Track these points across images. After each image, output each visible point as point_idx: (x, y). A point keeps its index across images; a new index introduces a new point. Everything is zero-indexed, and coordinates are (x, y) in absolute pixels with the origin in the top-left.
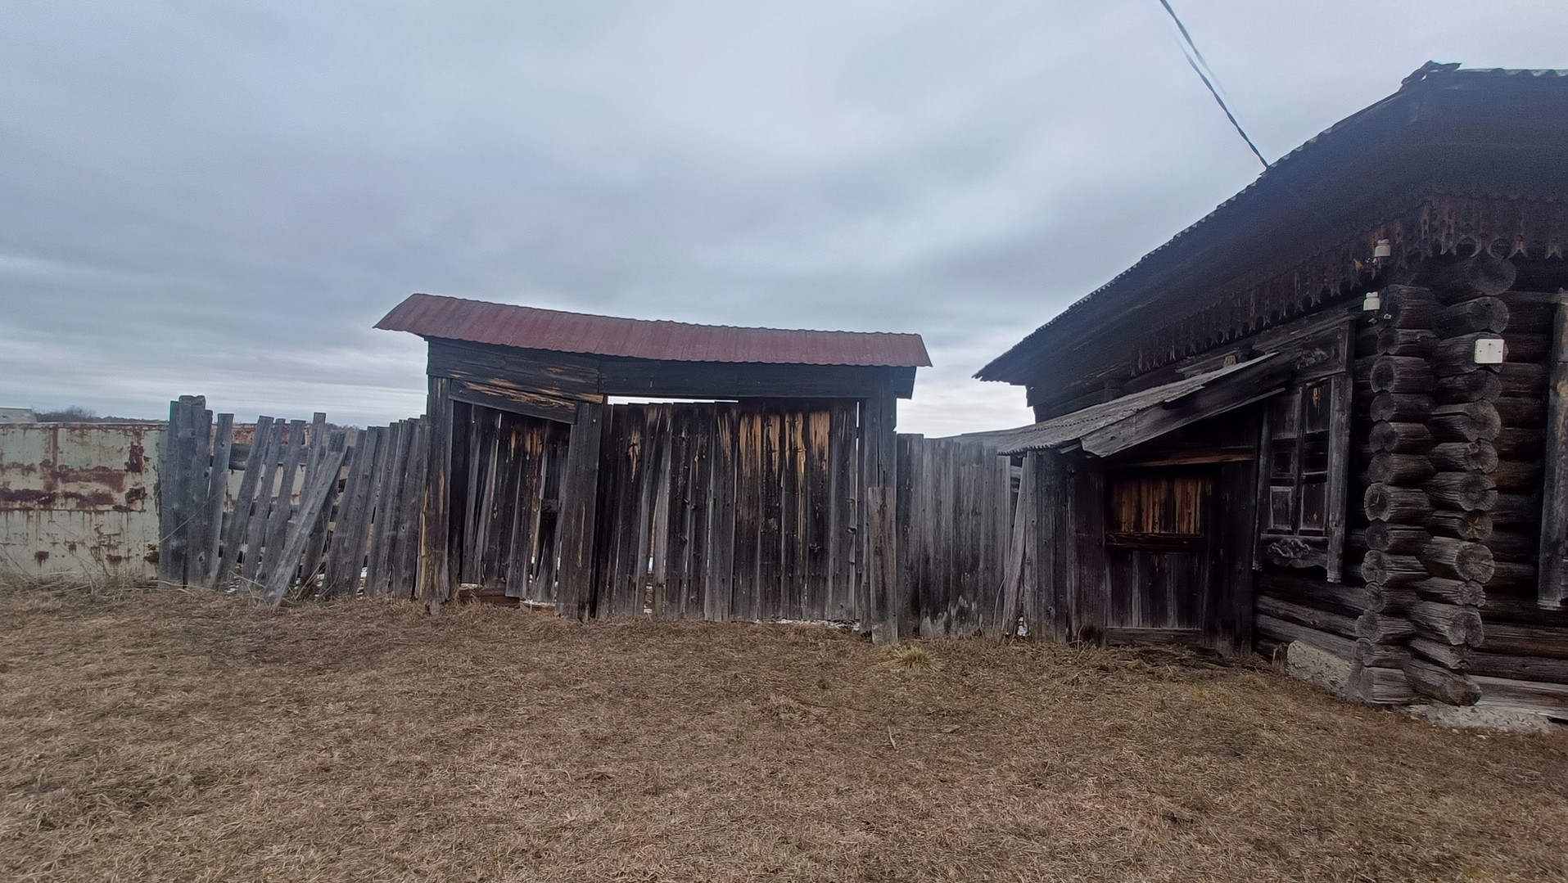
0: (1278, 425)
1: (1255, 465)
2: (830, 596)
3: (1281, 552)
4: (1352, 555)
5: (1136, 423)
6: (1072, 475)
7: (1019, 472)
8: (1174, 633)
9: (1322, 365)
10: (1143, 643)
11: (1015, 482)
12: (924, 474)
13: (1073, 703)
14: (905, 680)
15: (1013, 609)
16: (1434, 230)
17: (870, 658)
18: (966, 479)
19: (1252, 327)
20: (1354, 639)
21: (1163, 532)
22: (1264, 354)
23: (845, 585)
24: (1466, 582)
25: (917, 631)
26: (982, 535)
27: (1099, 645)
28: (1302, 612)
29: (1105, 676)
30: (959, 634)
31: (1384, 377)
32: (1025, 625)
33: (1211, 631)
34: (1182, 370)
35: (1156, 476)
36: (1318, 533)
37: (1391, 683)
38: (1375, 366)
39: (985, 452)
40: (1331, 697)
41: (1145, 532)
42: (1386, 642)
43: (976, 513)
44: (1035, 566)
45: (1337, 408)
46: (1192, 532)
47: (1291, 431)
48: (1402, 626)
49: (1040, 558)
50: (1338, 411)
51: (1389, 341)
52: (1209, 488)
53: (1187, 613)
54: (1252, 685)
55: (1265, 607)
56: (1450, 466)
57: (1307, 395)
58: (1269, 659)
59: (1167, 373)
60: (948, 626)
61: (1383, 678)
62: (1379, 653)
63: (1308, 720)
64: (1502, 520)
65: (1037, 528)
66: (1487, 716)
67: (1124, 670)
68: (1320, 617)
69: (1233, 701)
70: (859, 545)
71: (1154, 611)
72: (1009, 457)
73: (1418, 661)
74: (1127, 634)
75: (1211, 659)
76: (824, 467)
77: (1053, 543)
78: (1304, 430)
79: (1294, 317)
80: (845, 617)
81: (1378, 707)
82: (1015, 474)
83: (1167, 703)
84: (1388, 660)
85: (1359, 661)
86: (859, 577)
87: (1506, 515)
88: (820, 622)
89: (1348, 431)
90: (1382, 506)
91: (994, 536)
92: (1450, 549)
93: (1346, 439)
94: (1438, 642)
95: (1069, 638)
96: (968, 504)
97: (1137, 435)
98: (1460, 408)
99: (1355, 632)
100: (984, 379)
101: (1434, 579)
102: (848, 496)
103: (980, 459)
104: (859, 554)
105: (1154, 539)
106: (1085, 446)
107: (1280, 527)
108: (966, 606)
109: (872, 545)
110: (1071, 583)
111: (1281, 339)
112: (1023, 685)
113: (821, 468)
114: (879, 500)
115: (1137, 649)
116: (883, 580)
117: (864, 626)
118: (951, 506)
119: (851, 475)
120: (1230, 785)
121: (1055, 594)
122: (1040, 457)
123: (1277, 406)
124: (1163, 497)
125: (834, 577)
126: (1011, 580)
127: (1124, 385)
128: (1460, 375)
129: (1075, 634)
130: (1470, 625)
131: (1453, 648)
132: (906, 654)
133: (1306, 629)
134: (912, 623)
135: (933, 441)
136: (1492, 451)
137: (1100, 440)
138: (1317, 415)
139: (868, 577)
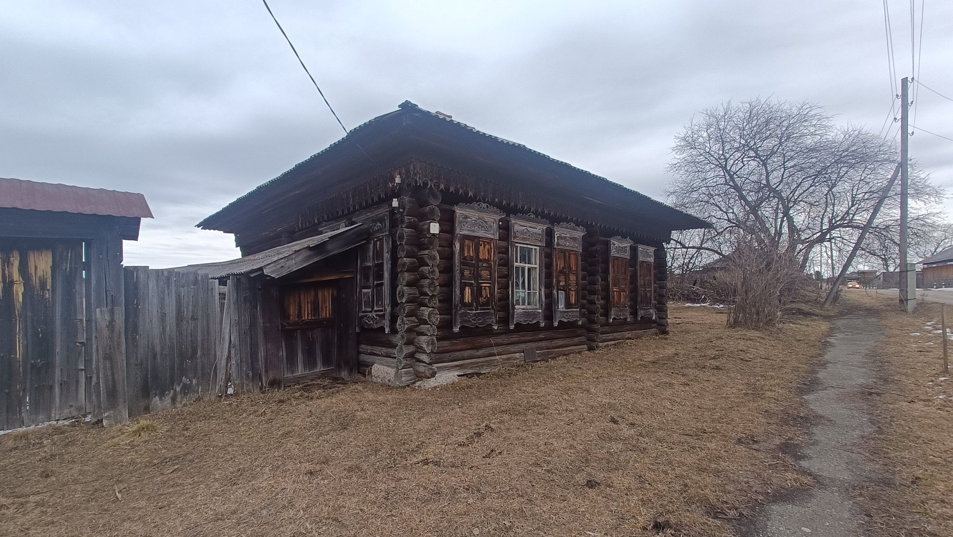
0: (364, 260)
1: (356, 279)
2: (57, 400)
3: (367, 321)
4: (393, 320)
5: (295, 258)
6: (259, 289)
7: (224, 289)
8: (322, 372)
9: (380, 230)
10: (304, 381)
11: (222, 296)
12: (150, 295)
13: (261, 427)
14: (133, 447)
15: (224, 378)
16: (415, 174)
17: (100, 439)
18: (186, 297)
19: (351, 209)
20: (395, 358)
21: (313, 318)
22: (357, 223)
23: (74, 388)
24: (431, 325)
25: (147, 409)
26: (199, 332)
27: (279, 388)
28: (378, 350)
29: (281, 406)
30: (183, 402)
31: (401, 237)
32: (232, 386)
33: (339, 367)
34: (321, 229)
35: (307, 287)
36: (381, 311)
37: (408, 375)
38: (398, 233)
39: (200, 277)
40: (388, 387)
41: (304, 319)
42: (406, 357)
43: (194, 318)
44: (238, 348)
45: (386, 251)
46: (328, 316)
47: (369, 262)
48: (411, 349)
49: (241, 343)
50: (387, 253)
51: (402, 222)
52: (335, 292)
53: (327, 361)
54: (356, 391)
55: (363, 350)
56: (424, 277)
57: (375, 245)
58: (365, 376)
59: (314, 231)
60: (174, 400)
61: (406, 373)
62: (404, 362)
63: (377, 401)
64: (441, 298)
65: (239, 324)
66: (439, 380)
67: (293, 399)
68: (384, 350)
69: (347, 401)
70: (88, 354)
71: (310, 362)
72: (217, 280)
73: (418, 363)
74: (296, 378)
75: (339, 382)
76: (47, 296)
77: (248, 333)
78: (375, 262)
79: (368, 207)
80: (75, 413)
81: (404, 387)
82: (222, 291)
83: (313, 411)
84: (408, 365)
85: (397, 368)
86: (89, 379)
87: (442, 296)
88: (47, 423)
89: (390, 262)
90: (403, 296)
91: (208, 333)
92: (425, 311)
93: (390, 266)
94: (423, 353)
95: (261, 389)
96: (187, 313)
97: (295, 265)
98: (427, 252)
99: (395, 354)
100: (204, 228)
101: (421, 326)
102: (76, 316)
103: (196, 282)
104: (88, 362)
105: (308, 323)
106: (266, 272)
107: (367, 309)
108: (189, 382)
109: (101, 352)
110: (261, 355)
111: (364, 217)
112: (229, 424)
113: (43, 296)
114: (107, 317)
115: (301, 386)
116: (113, 379)
117: (94, 416)
118: (174, 316)
119: (78, 300)
120: (340, 445)
121: (252, 363)
122: (238, 280)
123: (363, 249)
124: (312, 299)
125: (61, 384)
126: (221, 359)
127: (292, 236)
128: (426, 238)
129: (265, 385)
130: (433, 343)
131: (428, 354)
132: (136, 427)
133: (379, 357)
134: (142, 404)
135: (157, 271)
136: (437, 270)
137: (275, 268)
138: (379, 254)
139: (98, 378)
